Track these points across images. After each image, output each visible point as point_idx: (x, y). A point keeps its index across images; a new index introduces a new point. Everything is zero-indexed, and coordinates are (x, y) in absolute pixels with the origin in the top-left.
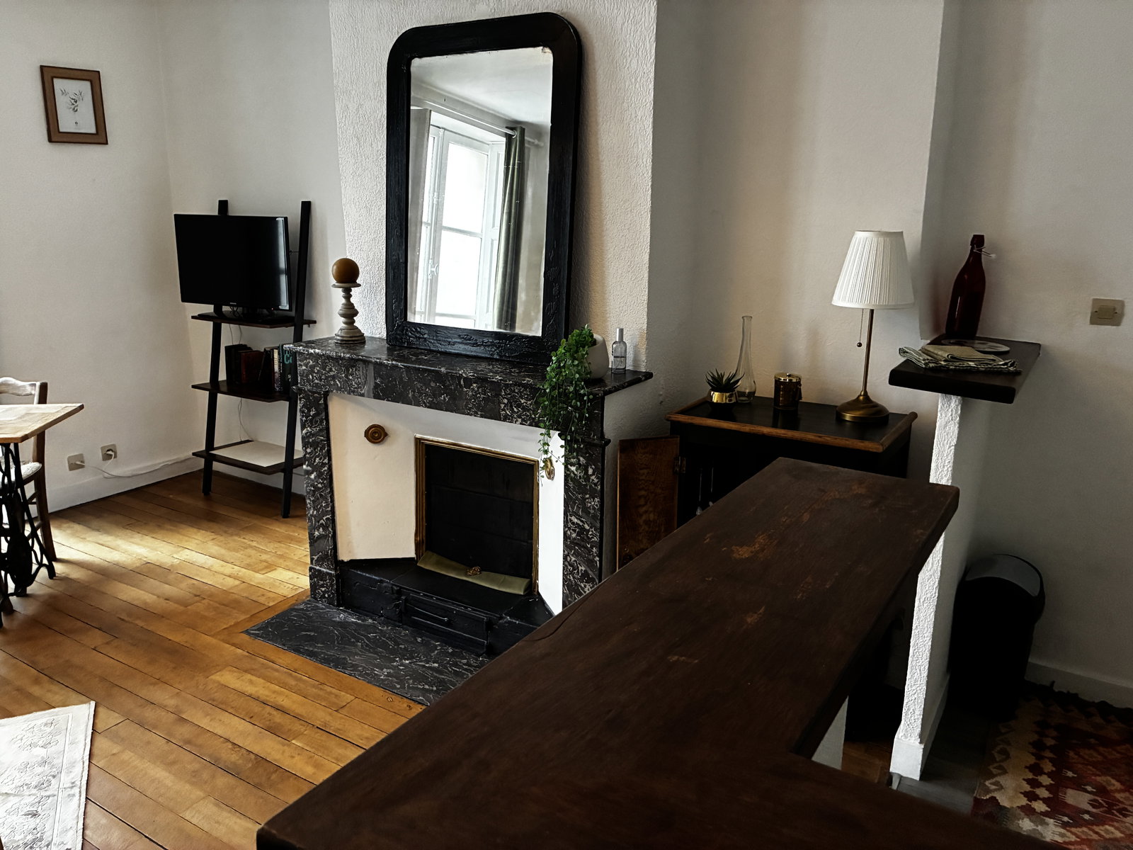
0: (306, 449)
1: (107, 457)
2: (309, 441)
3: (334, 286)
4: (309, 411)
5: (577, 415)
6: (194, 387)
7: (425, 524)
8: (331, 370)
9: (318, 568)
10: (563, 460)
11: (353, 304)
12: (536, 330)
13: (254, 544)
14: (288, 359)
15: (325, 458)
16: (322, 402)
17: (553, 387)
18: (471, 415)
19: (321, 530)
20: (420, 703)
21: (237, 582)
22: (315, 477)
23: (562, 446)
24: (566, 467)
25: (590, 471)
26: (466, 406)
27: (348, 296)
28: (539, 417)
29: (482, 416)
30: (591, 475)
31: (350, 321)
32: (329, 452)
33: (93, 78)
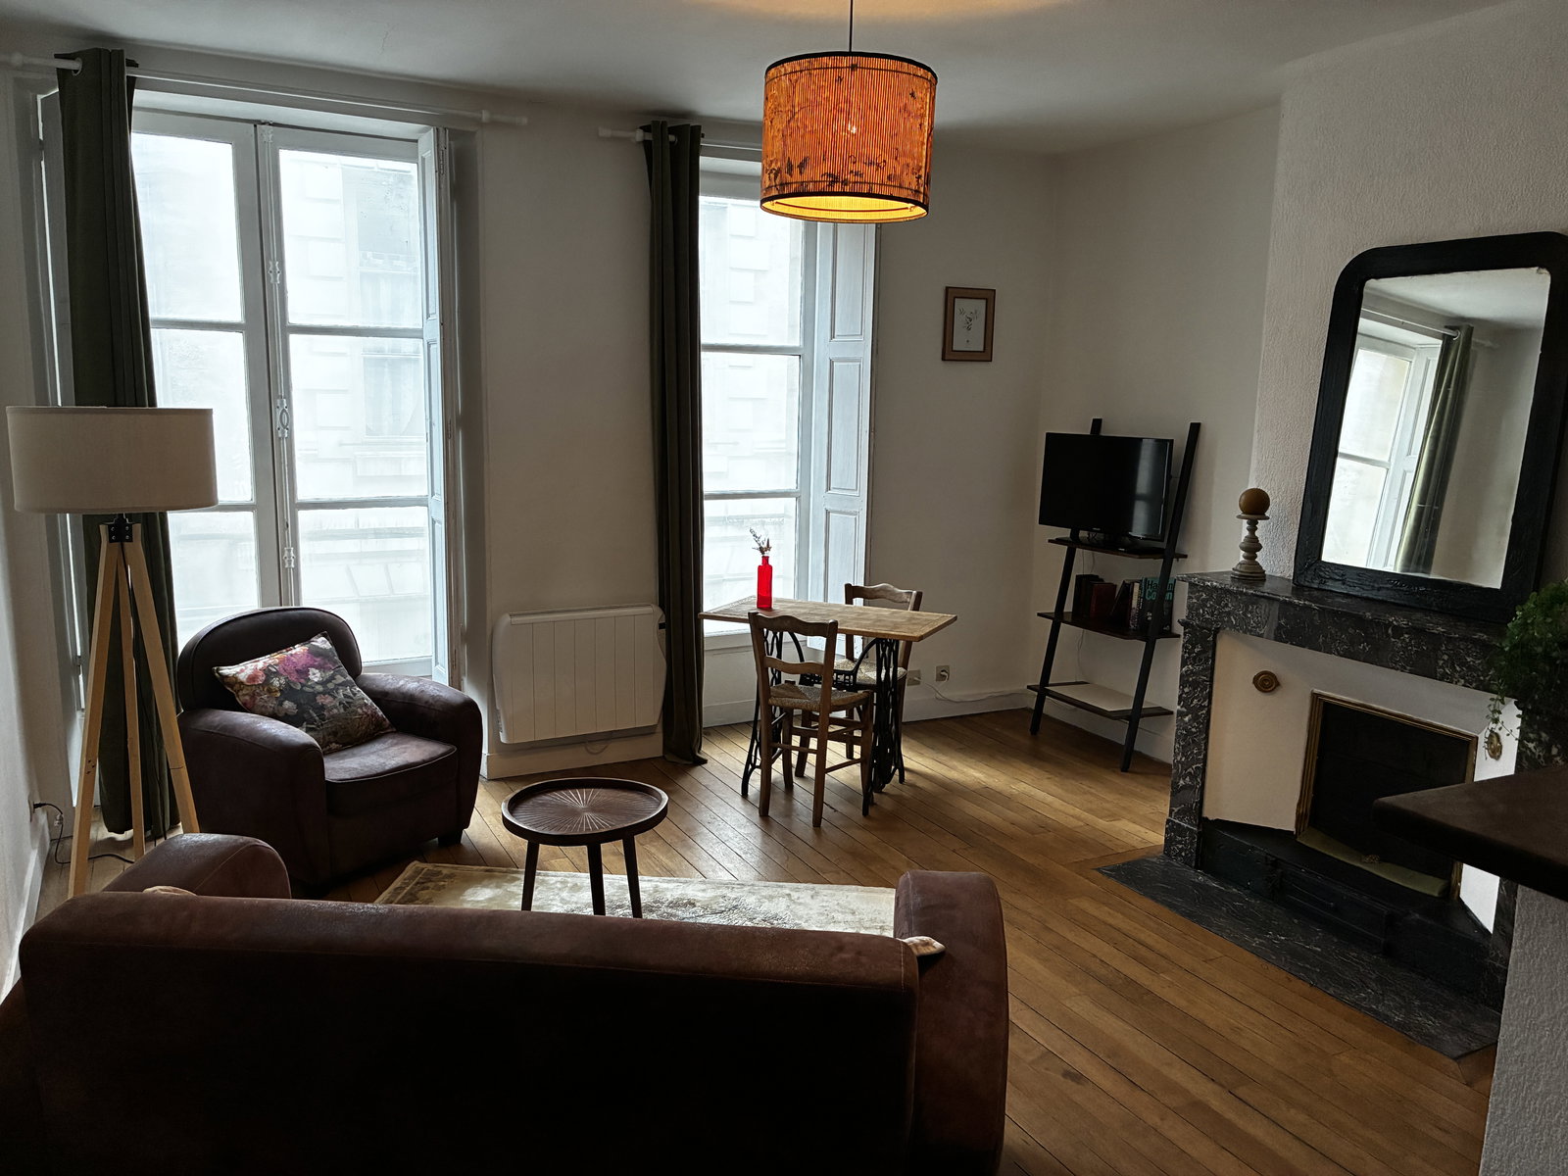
0: (1184, 687)
1: (941, 677)
2: (1188, 680)
3: (1239, 517)
4: (1194, 647)
5: (1544, 681)
6: (1039, 615)
7: (1311, 795)
8: (1226, 605)
9: (1177, 821)
10: (1517, 733)
11: (1257, 538)
12: (1495, 582)
13: (1093, 791)
14: (1150, 594)
15: (1205, 701)
16: (1211, 639)
17: (1515, 645)
18: (1397, 669)
19: (1188, 779)
20: (1300, 979)
21: (1081, 824)
22: (1189, 720)
23: (1518, 716)
24: (1521, 741)
25: (1554, 751)
26: (1391, 658)
27: (1253, 528)
28: (1490, 680)
29: (1411, 672)
30: (1555, 756)
31: (1251, 555)
32: (1210, 696)
33: (988, 297)
